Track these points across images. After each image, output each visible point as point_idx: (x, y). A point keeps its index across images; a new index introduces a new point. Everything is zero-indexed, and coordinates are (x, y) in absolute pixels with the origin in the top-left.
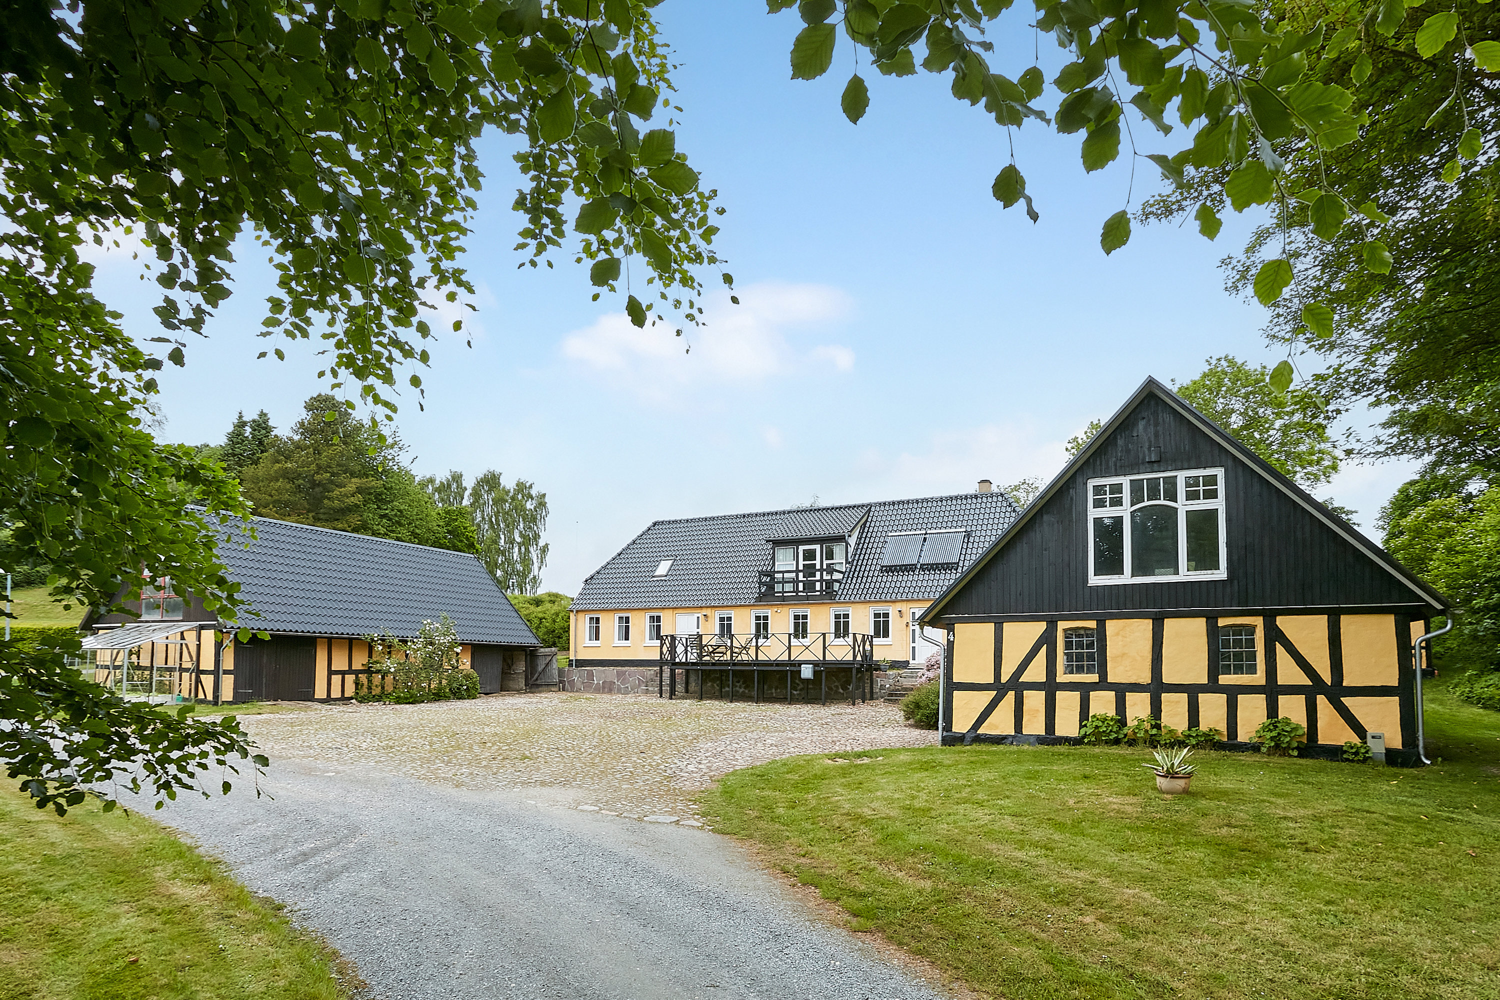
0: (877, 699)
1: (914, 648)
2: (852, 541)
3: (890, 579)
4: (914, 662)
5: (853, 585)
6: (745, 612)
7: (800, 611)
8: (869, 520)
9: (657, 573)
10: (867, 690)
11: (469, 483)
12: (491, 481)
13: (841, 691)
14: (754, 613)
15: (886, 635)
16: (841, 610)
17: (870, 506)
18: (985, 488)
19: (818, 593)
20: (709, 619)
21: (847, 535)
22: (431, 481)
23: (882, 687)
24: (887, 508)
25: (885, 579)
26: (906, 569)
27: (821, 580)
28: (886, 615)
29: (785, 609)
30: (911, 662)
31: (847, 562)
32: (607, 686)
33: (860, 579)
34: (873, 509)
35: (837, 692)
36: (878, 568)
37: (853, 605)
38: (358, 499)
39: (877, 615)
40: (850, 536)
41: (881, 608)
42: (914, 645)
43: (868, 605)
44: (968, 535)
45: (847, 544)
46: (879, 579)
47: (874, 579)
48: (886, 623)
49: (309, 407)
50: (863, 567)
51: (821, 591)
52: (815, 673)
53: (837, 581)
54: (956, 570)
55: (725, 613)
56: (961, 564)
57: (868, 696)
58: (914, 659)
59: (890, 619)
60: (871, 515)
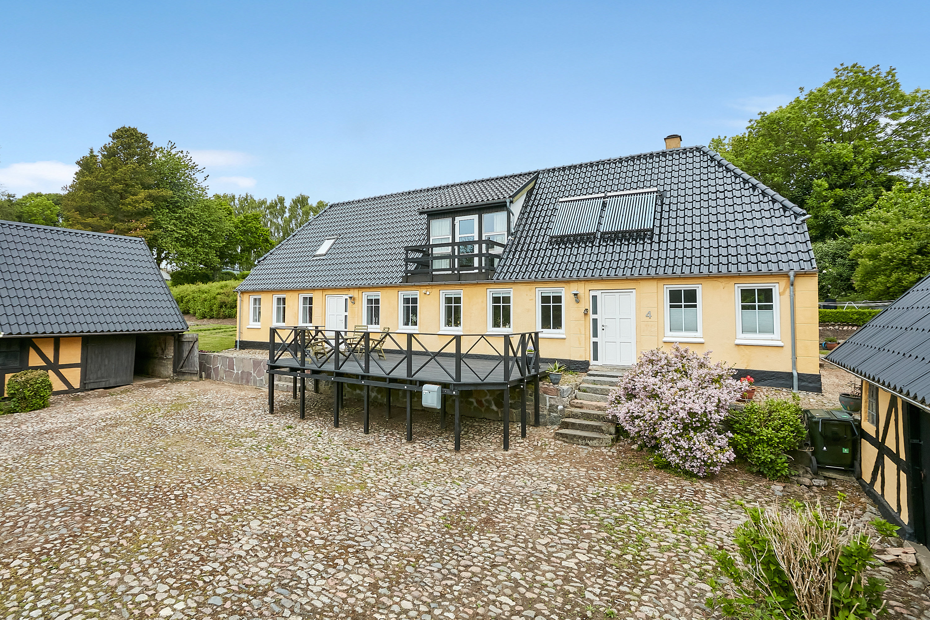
0: (545, 425)
1: (595, 344)
2: (516, 208)
3: (561, 252)
4: (595, 363)
5: (515, 261)
6: (392, 293)
7: (453, 292)
8: (537, 187)
9: (318, 253)
10: (530, 410)
11: (288, 203)
12: (302, 201)
13: (494, 408)
14: (403, 294)
15: (558, 324)
16: (501, 291)
17: (538, 173)
18: (674, 145)
19: (477, 271)
20: (356, 302)
21: (508, 201)
22: (263, 202)
23: (553, 408)
24: (557, 173)
25: (555, 252)
26: (582, 240)
27: (480, 255)
28: (558, 299)
29: (435, 291)
30: (592, 362)
31: (509, 233)
32: (245, 377)
33: (524, 253)
34: (541, 176)
35: (488, 409)
36: (547, 239)
37: (515, 287)
38: (149, 204)
39: (545, 299)
40: (511, 202)
41: (550, 290)
42: (595, 340)
43: (534, 286)
44: (661, 196)
45: (509, 213)
46: (548, 253)
47: (542, 253)
48: (558, 309)
49: (115, 136)
50: (528, 239)
51: (480, 267)
52: (444, 399)
53: (498, 256)
54: (651, 239)
55: (373, 294)
56: (657, 231)
57: (532, 419)
58: (596, 358)
59: (563, 304)
60: (539, 181)
